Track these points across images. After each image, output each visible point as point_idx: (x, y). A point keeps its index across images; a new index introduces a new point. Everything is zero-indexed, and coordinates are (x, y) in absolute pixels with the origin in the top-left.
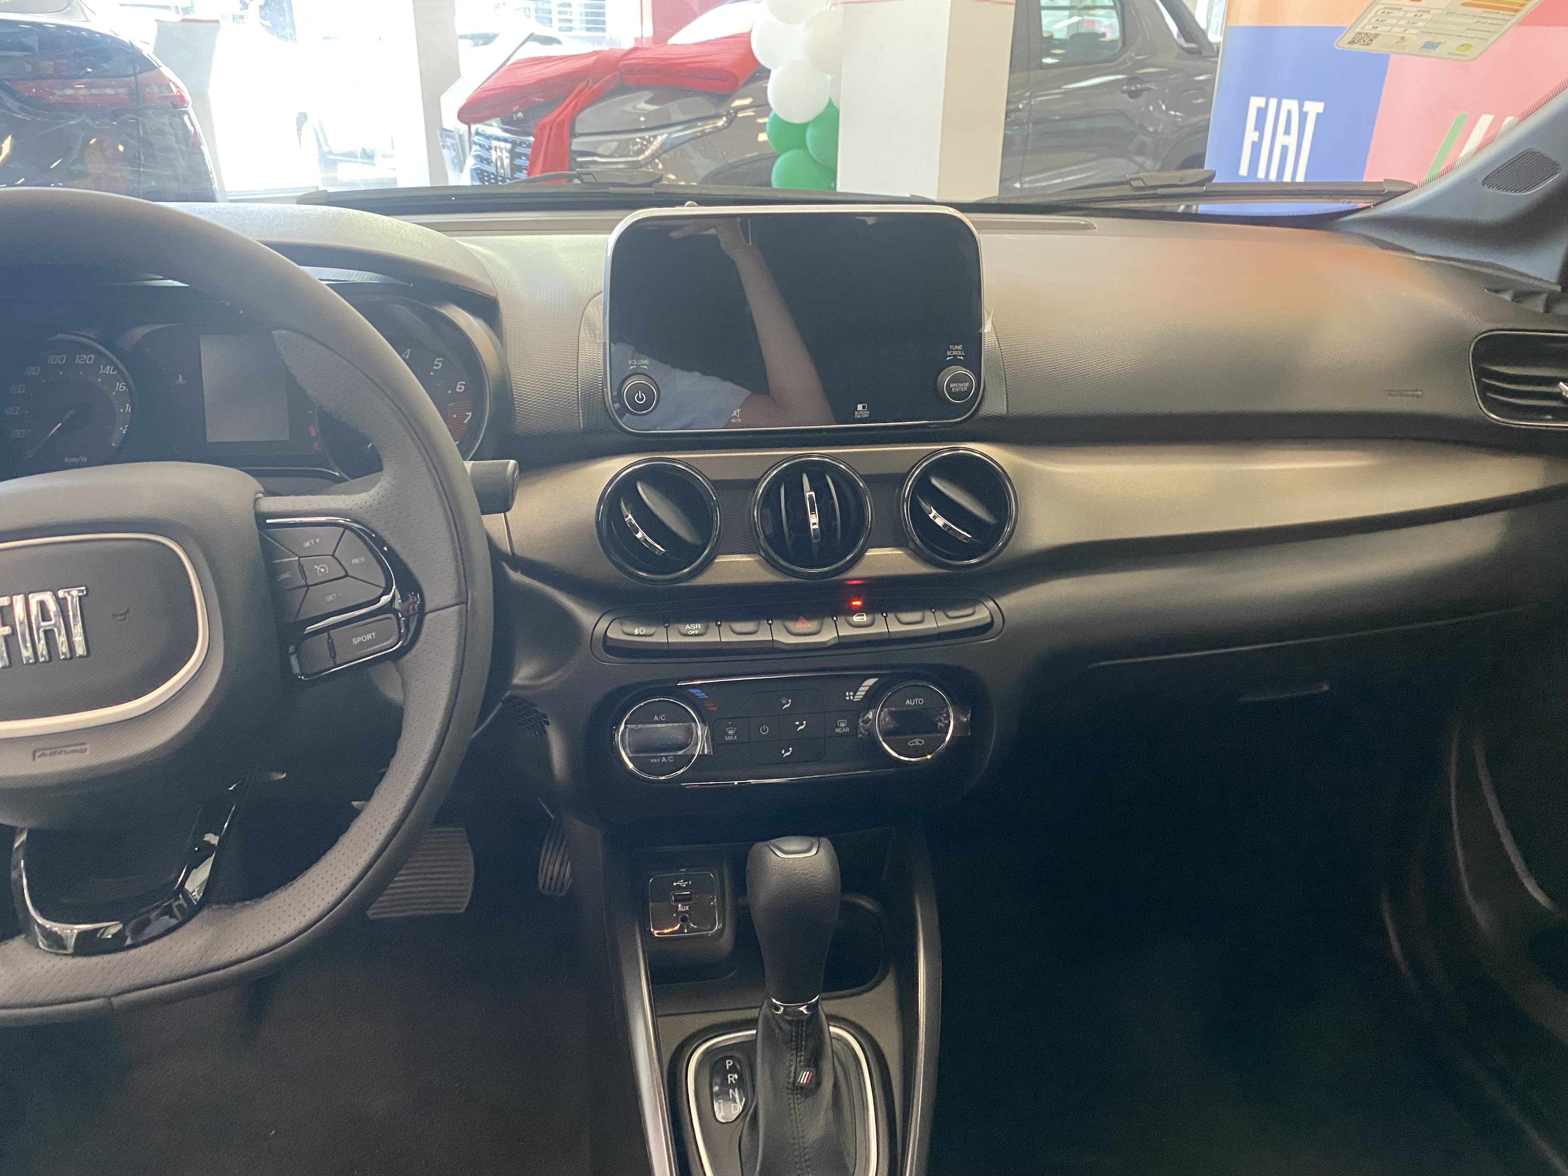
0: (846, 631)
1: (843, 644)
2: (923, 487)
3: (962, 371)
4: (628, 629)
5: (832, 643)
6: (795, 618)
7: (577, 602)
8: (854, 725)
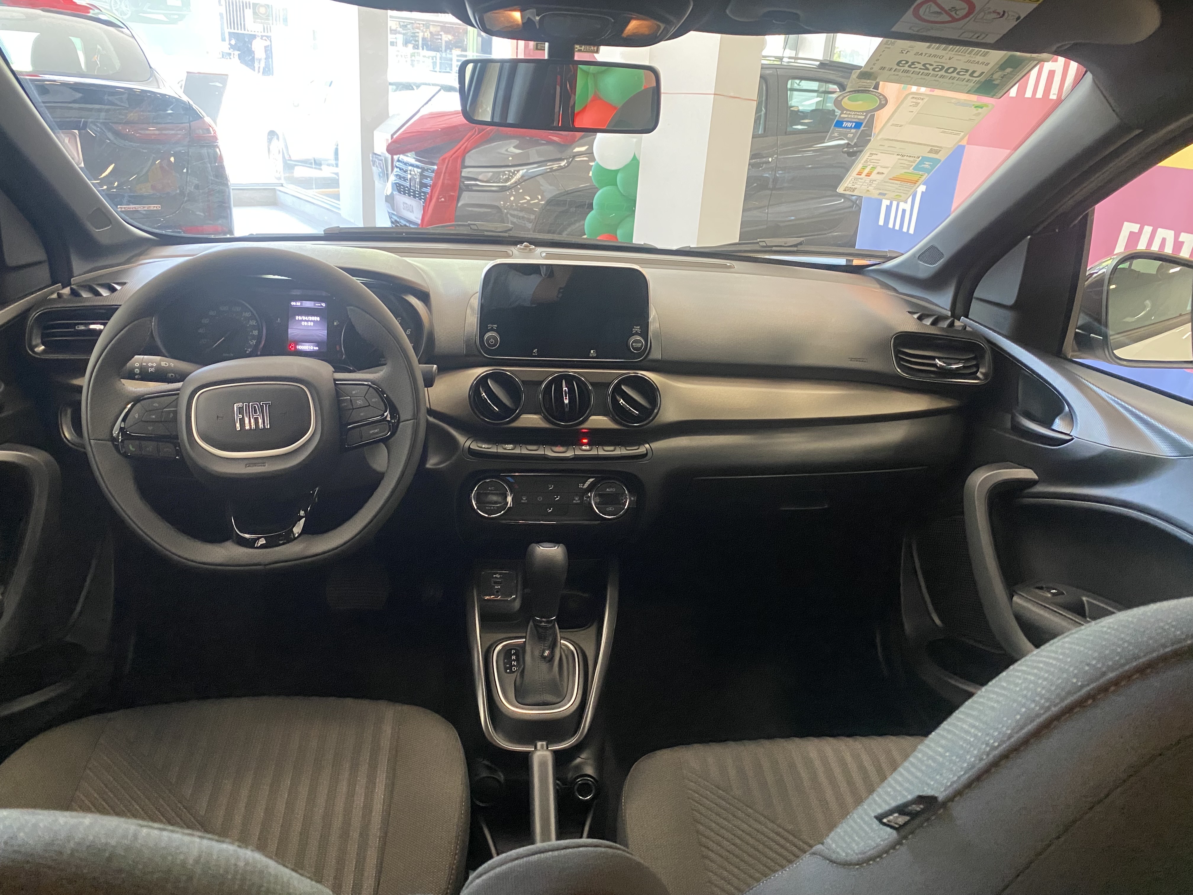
0: (578, 453)
1: (576, 458)
2: (618, 390)
3: (639, 338)
4: (480, 445)
5: (572, 457)
6: (555, 445)
7: (457, 432)
8: (581, 498)
